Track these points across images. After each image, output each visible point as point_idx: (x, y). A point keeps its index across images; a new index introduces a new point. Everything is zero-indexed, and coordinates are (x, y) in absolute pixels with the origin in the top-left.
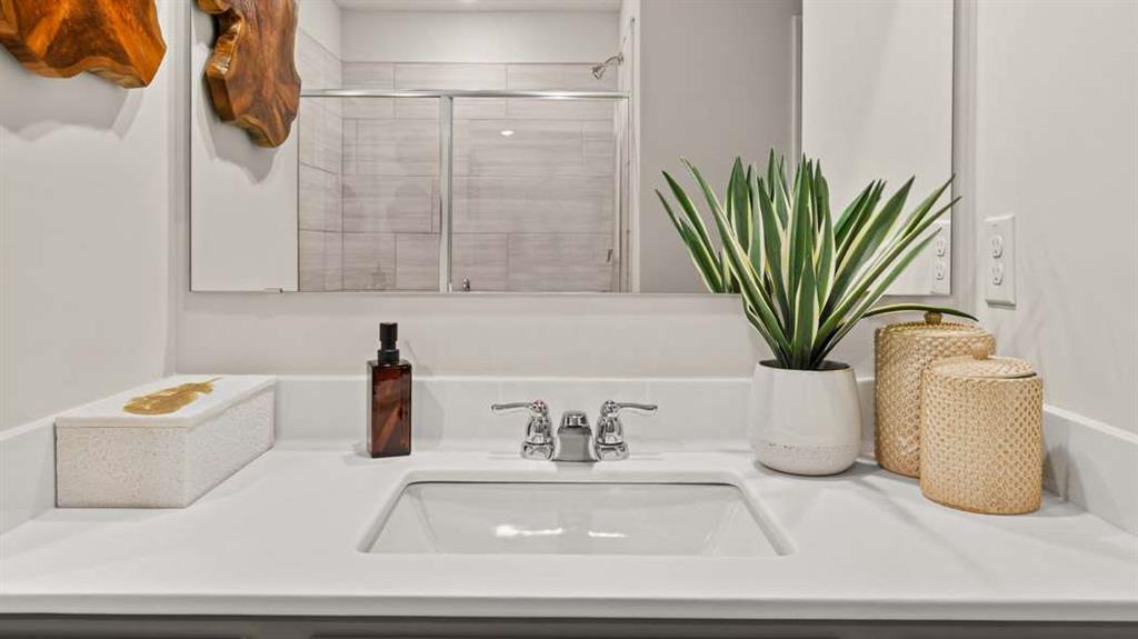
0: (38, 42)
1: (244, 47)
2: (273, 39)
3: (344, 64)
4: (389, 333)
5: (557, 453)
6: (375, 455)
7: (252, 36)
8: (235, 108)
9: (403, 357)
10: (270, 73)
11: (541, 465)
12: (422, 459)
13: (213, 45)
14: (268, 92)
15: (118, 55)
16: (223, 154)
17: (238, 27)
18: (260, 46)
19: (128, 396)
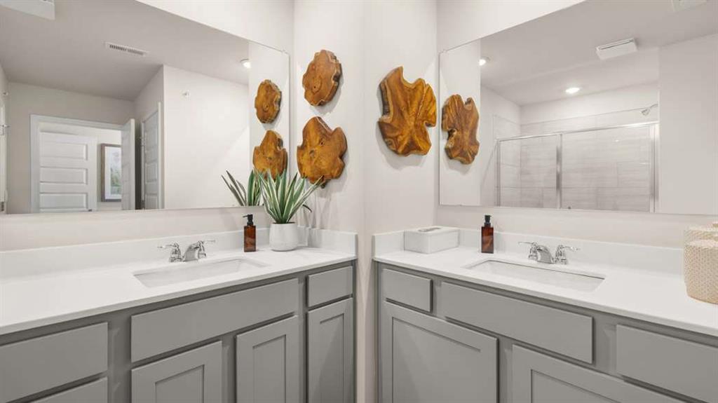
0: (400, 150)
1: (457, 139)
2: (467, 133)
3: (521, 126)
4: (487, 218)
5: (539, 259)
6: (483, 252)
7: (460, 135)
8: (453, 156)
9: (492, 225)
10: (467, 143)
11: (534, 262)
12: (496, 255)
13: (448, 139)
14: (465, 149)
15: (419, 149)
16: (451, 167)
17: (455, 133)
18: (463, 137)
19: (420, 229)
